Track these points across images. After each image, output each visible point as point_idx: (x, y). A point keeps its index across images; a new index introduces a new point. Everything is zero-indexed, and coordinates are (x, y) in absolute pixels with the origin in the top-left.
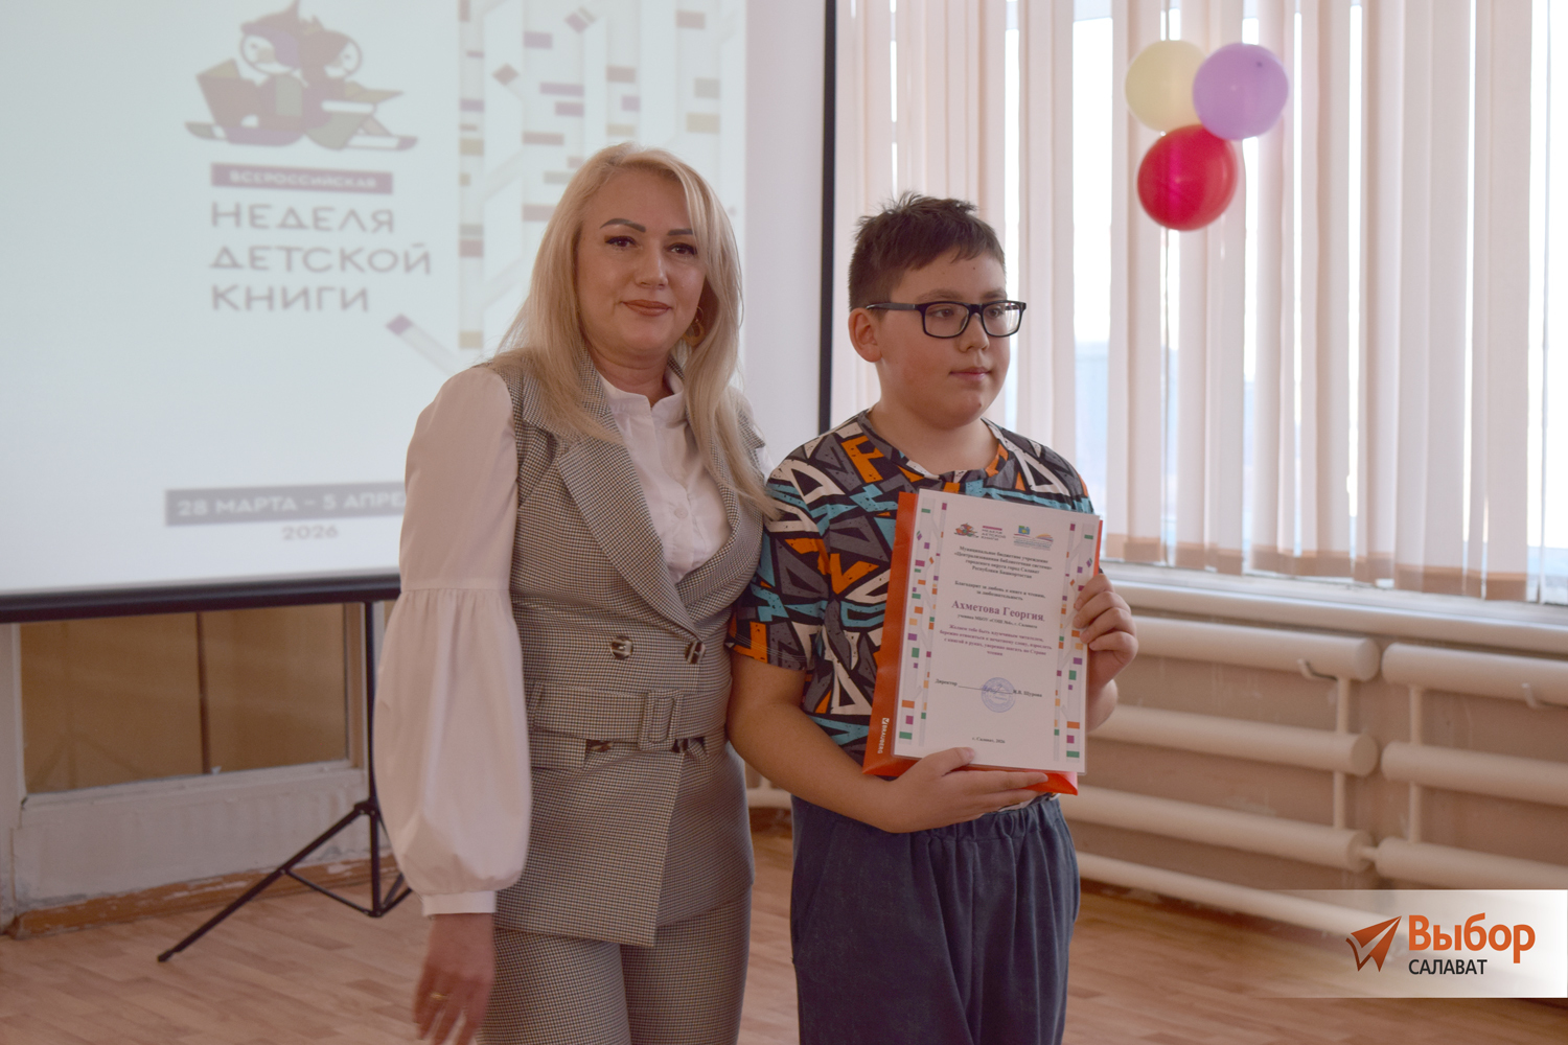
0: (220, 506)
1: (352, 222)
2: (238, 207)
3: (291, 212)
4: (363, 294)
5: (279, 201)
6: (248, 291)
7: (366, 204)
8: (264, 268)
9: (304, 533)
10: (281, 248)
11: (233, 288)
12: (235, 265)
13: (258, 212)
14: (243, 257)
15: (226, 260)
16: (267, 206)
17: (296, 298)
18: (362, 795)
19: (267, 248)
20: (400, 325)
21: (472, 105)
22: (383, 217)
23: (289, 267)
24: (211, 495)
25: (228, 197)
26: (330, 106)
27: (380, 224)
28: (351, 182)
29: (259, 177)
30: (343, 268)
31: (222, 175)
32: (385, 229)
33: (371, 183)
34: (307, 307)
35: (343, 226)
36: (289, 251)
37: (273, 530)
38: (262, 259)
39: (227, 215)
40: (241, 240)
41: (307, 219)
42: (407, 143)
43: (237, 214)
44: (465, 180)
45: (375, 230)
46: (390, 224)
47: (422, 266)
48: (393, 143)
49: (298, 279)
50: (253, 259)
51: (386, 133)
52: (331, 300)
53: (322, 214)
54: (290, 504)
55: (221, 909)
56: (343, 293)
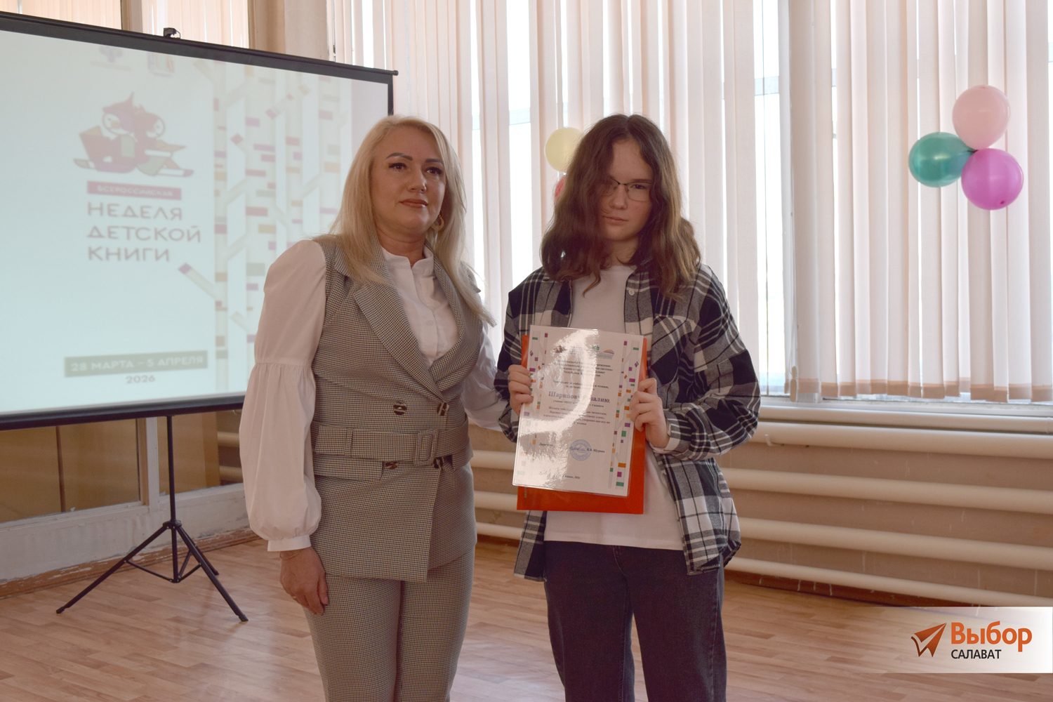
0: (93, 366)
1: (161, 214)
2: (101, 205)
3: (129, 208)
4: (166, 252)
5: (123, 202)
6: (107, 250)
7: (168, 205)
8: (116, 238)
9: (137, 379)
10: (124, 227)
11: (99, 248)
12: (100, 236)
13: (112, 208)
14: (104, 232)
15: (95, 233)
16: (117, 205)
17: (132, 254)
18: (168, 518)
19: (117, 227)
20: (185, 269)
21: (220, 154)
22: (177, 212)
23: (128, 238)
24: (89, 360)
25: (96, 200)
26: (149, 152)
27: (175, 215)
28: (160, 193)
29: (112, 189)
30: (156, 238)
31: (93, 188)
32: (177, 218)
33: (170, 194)
34: (138, 259)
35: (155, 216)
36: (128, 229)
37: (121, 378)
38: (114, 233)
39: (96, 209)
40: (103, 222)
41: (138, 212)
42: (188, 173)
43: (101, 209)
44: (217, 193)
45: (172, 219)
46: (180, 215)
47: (196, 238)
48: (181, 173)
49: (134, 244)
50: (110, 233)
51: (177, 168)
52: (150, 255)
53: (145, 210)
54: (130, 364)
55: (96, 579)
56: (156, 251)
